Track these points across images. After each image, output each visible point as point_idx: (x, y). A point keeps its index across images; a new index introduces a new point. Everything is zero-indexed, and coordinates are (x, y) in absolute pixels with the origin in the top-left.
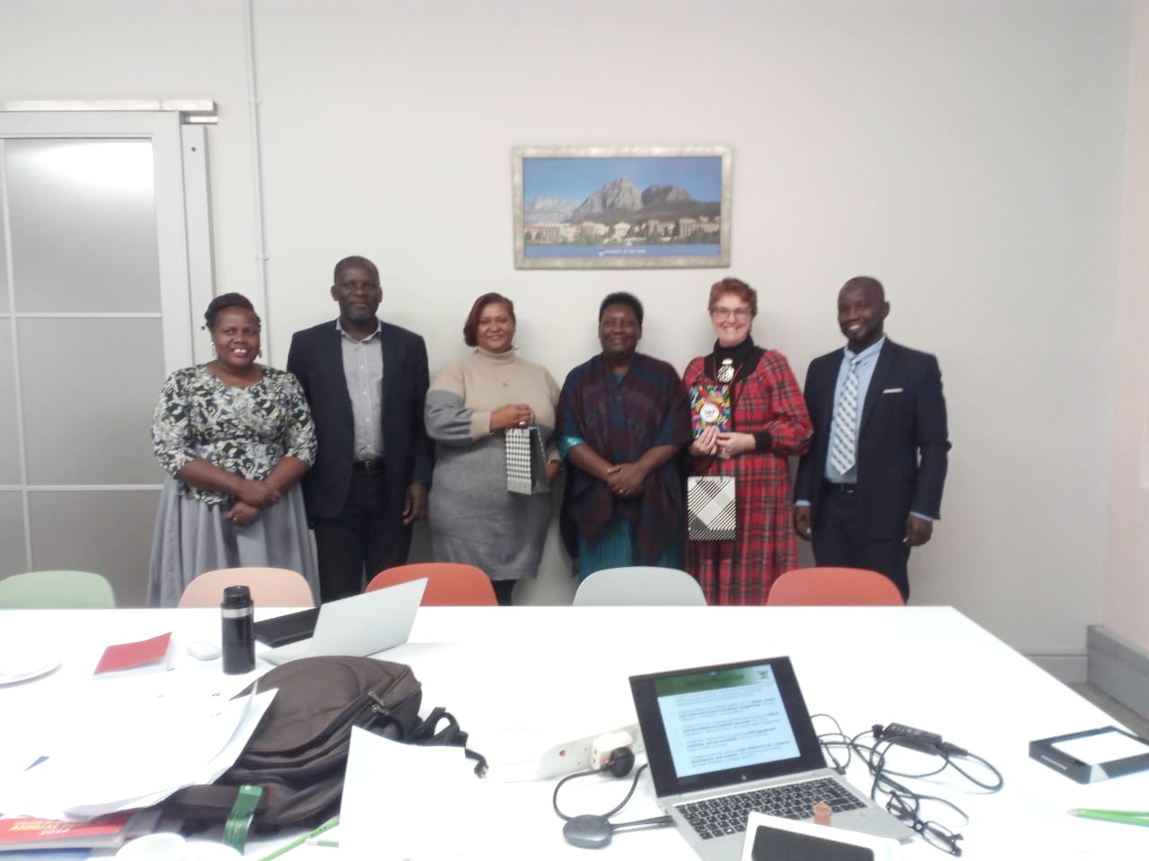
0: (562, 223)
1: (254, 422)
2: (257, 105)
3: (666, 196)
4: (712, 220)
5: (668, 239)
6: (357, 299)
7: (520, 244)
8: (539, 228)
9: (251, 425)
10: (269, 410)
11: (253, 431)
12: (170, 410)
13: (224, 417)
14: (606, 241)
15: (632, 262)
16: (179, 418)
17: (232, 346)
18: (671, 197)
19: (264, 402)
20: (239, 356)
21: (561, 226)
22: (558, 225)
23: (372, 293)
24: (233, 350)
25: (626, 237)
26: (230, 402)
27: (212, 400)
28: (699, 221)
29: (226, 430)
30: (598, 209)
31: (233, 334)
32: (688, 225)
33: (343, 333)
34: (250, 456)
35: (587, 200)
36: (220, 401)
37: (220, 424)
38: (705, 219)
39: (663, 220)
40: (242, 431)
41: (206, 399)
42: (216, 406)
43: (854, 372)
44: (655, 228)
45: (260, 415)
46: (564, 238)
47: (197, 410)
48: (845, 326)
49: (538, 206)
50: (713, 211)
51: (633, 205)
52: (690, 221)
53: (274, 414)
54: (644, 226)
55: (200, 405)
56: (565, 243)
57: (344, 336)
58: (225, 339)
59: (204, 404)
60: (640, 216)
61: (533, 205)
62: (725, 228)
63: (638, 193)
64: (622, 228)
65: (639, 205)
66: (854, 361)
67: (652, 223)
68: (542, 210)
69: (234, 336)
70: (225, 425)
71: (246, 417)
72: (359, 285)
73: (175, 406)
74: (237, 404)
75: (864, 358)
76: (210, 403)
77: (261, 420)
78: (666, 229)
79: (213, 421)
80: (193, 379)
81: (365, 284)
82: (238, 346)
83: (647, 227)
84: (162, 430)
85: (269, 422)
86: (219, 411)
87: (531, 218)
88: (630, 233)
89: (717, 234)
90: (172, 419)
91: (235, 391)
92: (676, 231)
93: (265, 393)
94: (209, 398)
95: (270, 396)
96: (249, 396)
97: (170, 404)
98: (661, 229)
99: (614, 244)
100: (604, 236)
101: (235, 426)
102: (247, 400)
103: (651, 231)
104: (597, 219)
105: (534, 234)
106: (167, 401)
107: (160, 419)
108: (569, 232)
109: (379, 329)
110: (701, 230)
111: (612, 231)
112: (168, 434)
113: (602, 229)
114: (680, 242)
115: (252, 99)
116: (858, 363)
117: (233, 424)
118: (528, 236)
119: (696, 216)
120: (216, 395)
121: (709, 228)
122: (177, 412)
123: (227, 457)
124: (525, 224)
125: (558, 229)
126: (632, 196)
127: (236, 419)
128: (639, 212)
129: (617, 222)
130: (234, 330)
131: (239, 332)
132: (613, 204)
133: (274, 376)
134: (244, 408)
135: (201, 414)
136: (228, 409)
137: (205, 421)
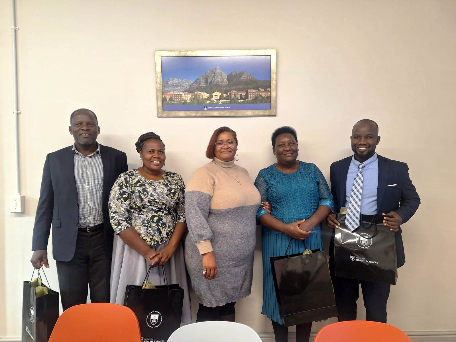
0: (183, 92)
1: (167, 200)
2: (15, 31)
3: (240, 77)
4: (266, 90)
5: (242, 101)
6: (84, 132)
7: (160, 103)
8: (170, 95)
9: (165, 202)
10: (174, 194)
11: (166, 205)
12: (121, 194)
13: (152, 198)
14: (208, 102)
15: (223, 113)
16: (126, 199)
17: (152, 160)
18: (243, 78)
19: (171, 189)
20: (156, 165)
21: (183, 94)
22: (181, 93)
23: (92, 129)
24: (153, 161)
25: (219, 100)
26: (155, 189)
27: (146, 188)
28: (259, 90)
29: (153, 205)
30: (203, 84)
31: (152, 153)
32: (253, 93)
33: (76, 152)
34: (164, 221)
35: (197, 80)
36: (150, 189)
37: (149, 202)
38: (262, 90)
39: (239, 90)
40: (161, 206)
41: (142, 188)
42: (148, 192)
43: (361, 173)
44: (235, 95)
45: (170, 196)
46: (184, 100)
47: (137, 194)
48: (355, 147)
49: (170, 83)
50: (267, 86)
51: (222, 82)
52: (254, 91)
53: (176, 196)
54: (228, 94)
55: (139, 192)
56: (185, 102)
57: (77, 154)
58: (149, 156)
59: (141, 191)
60: (227, 88)
61: (167, 83)
62: (273, 94)
63: (225, 76)
64: (217, 94)
65: (226, 82)
66: (361, 166)
67: (233, 92)
68: (172, 85)
69: (154, 154)
70: (152, 202)
71: (163, 198)
72: (84, 124)
73: (124, 193)
74: (159, 191)
75: (367, 164)
76: (145, 190)
77: (170, 199)
78: (241, 95)
79: (146, 200)
80: (133, 177)
81: (88, 124)
82: (156, 159)
83: (230, 94)
84: (116, 205)
85: (174, 200)
86: (150, 195)
87: (167, 89)
88: (221, 98)
89: (269, 98)
90: (122, 200)
91: (156, 184)
92: (247, 97)
93: (171, 185)
94: (143, 187)
95: (173, 186)
96: (163, 186)
97: (121, 191)
98: (238, 96)
99: (212, 104)
100: (207, 99)
101: (157, 203)
102: (163, 188)
103: (233, 96)
104: (202, 90)
105: (168, 98)
106: (120, 189)
107: (116, 199)
108: (188, 97)
109: (99, 149)
110: (260, 96)
111: (211, 96)
112: (119, 208)
113: (205, 95)
114: (249, 102)
115: (13, 27)
116: (363, 167)
117: (156, 202)
118: (164, 100)
119: (257, 88)
120: (147, 186)
121: (264, 95)
122: (125, 196)
123: (153, 222)
124: (163, 93)
125: (181, 95)
126: (222, 78)
127: (158, 199)
128: (226, 86)
129: (214, 92)
130: (153, 151)
131: (156, 152)
132: (211, 82)
133: (172, 175)
134: (162, 193)
135: (140, 197)
136: (154, 194)
137: (142, 200)
